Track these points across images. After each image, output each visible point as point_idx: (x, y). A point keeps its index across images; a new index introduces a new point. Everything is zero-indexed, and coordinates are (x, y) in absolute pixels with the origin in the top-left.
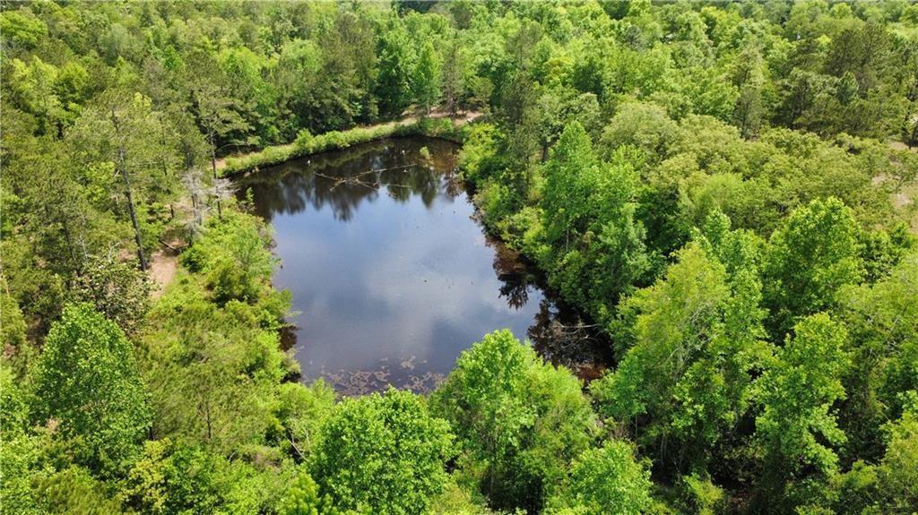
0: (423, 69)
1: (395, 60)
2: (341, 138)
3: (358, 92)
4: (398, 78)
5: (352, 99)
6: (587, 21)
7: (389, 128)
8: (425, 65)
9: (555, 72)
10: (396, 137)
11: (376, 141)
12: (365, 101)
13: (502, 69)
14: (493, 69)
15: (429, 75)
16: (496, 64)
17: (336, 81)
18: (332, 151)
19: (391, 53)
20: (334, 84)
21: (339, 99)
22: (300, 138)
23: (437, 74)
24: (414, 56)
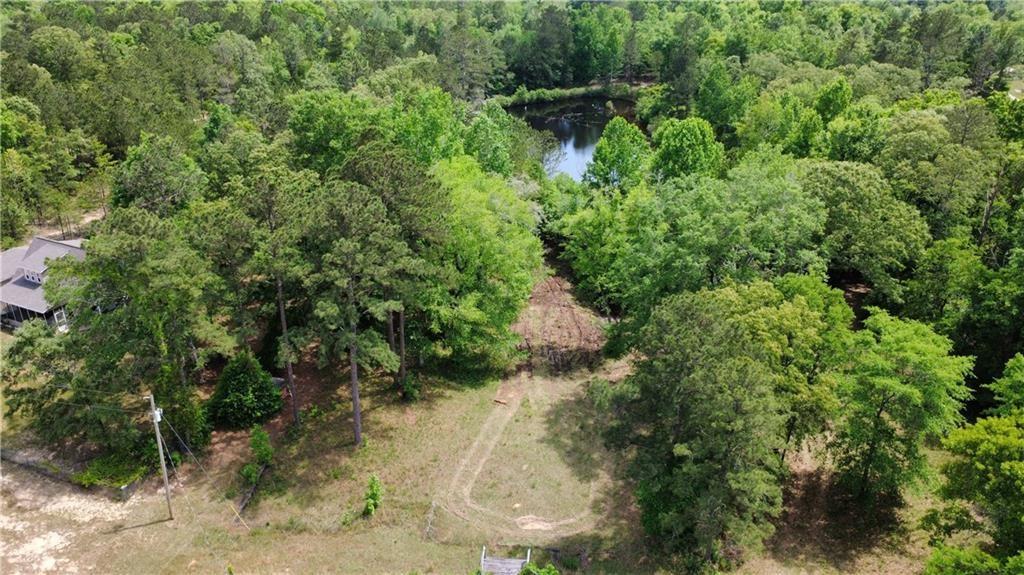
0: (609, 45)
1: (588, 39)
2: (549, 94)
3: (560, 62)
4: (588, 53)
5: (555, 67)
6: (744, 16)
7: (581, 90)
8: (612, 43)
9: (712, 47)
10: (585, 97)
11: (572, 98)
12: (564, 70)
13: (671, 46)
14: (664, 46)
15: (615, 52)
16: (667, 42)
17: (544, 52)
18: (540, 103)
19: (584, 34)
20: (543, 55)
21: (547, 66)
22: (518, 91)
23: (621, 50)
24: (602, 37)
